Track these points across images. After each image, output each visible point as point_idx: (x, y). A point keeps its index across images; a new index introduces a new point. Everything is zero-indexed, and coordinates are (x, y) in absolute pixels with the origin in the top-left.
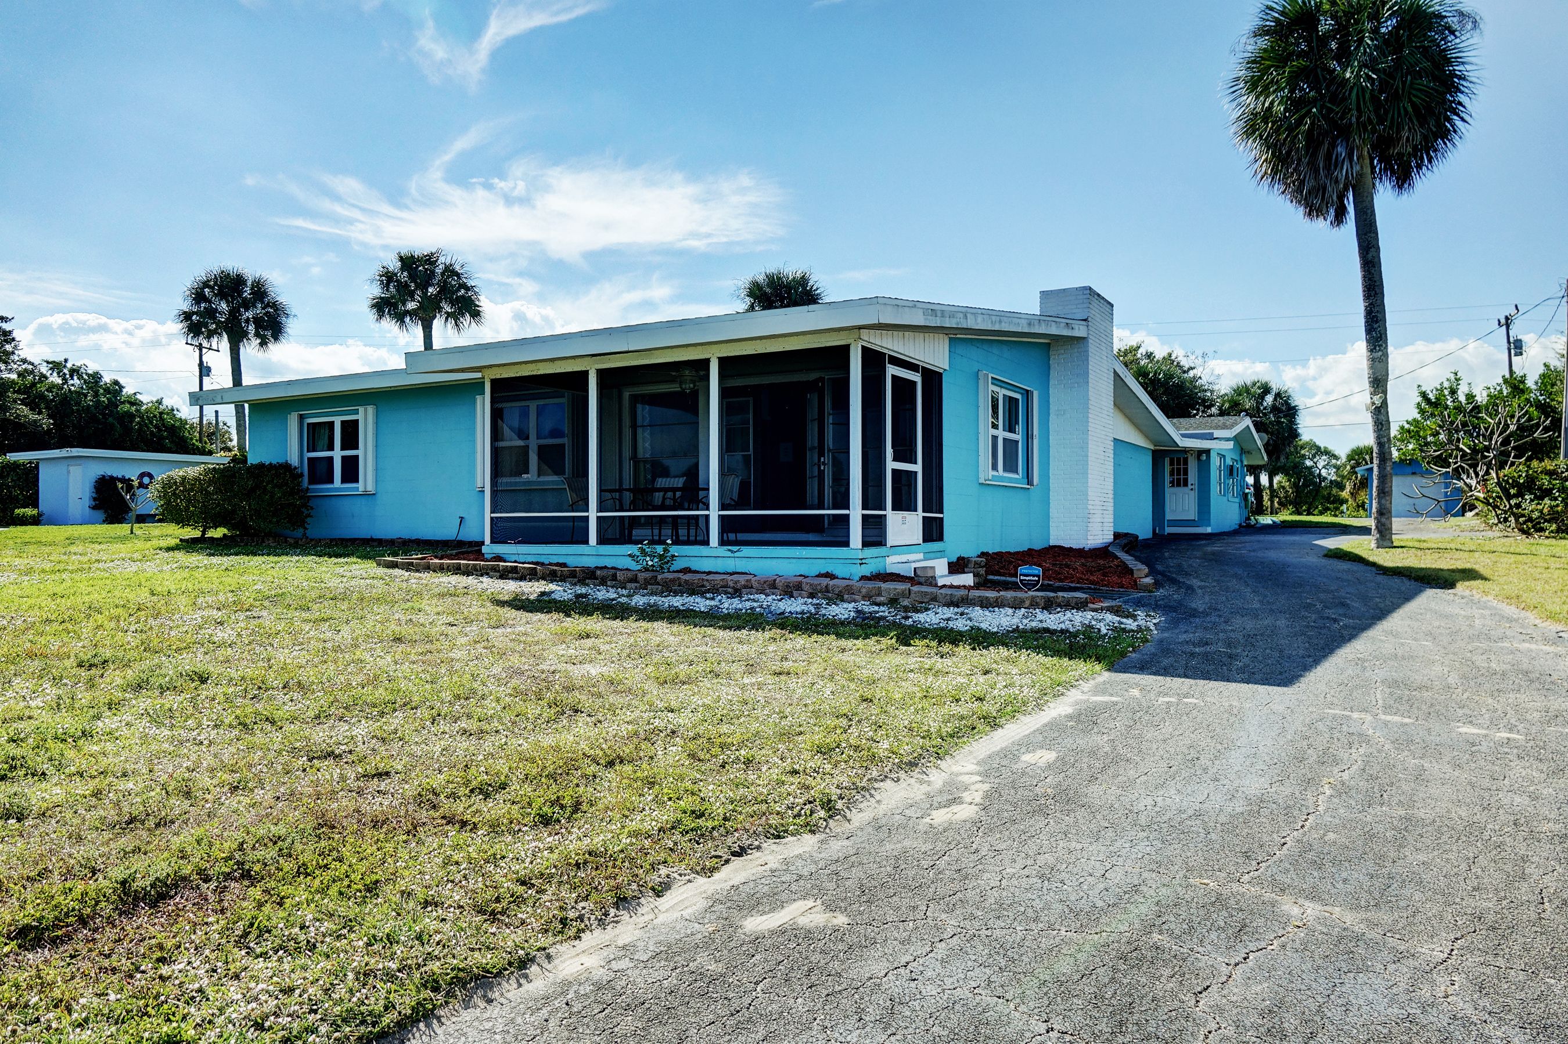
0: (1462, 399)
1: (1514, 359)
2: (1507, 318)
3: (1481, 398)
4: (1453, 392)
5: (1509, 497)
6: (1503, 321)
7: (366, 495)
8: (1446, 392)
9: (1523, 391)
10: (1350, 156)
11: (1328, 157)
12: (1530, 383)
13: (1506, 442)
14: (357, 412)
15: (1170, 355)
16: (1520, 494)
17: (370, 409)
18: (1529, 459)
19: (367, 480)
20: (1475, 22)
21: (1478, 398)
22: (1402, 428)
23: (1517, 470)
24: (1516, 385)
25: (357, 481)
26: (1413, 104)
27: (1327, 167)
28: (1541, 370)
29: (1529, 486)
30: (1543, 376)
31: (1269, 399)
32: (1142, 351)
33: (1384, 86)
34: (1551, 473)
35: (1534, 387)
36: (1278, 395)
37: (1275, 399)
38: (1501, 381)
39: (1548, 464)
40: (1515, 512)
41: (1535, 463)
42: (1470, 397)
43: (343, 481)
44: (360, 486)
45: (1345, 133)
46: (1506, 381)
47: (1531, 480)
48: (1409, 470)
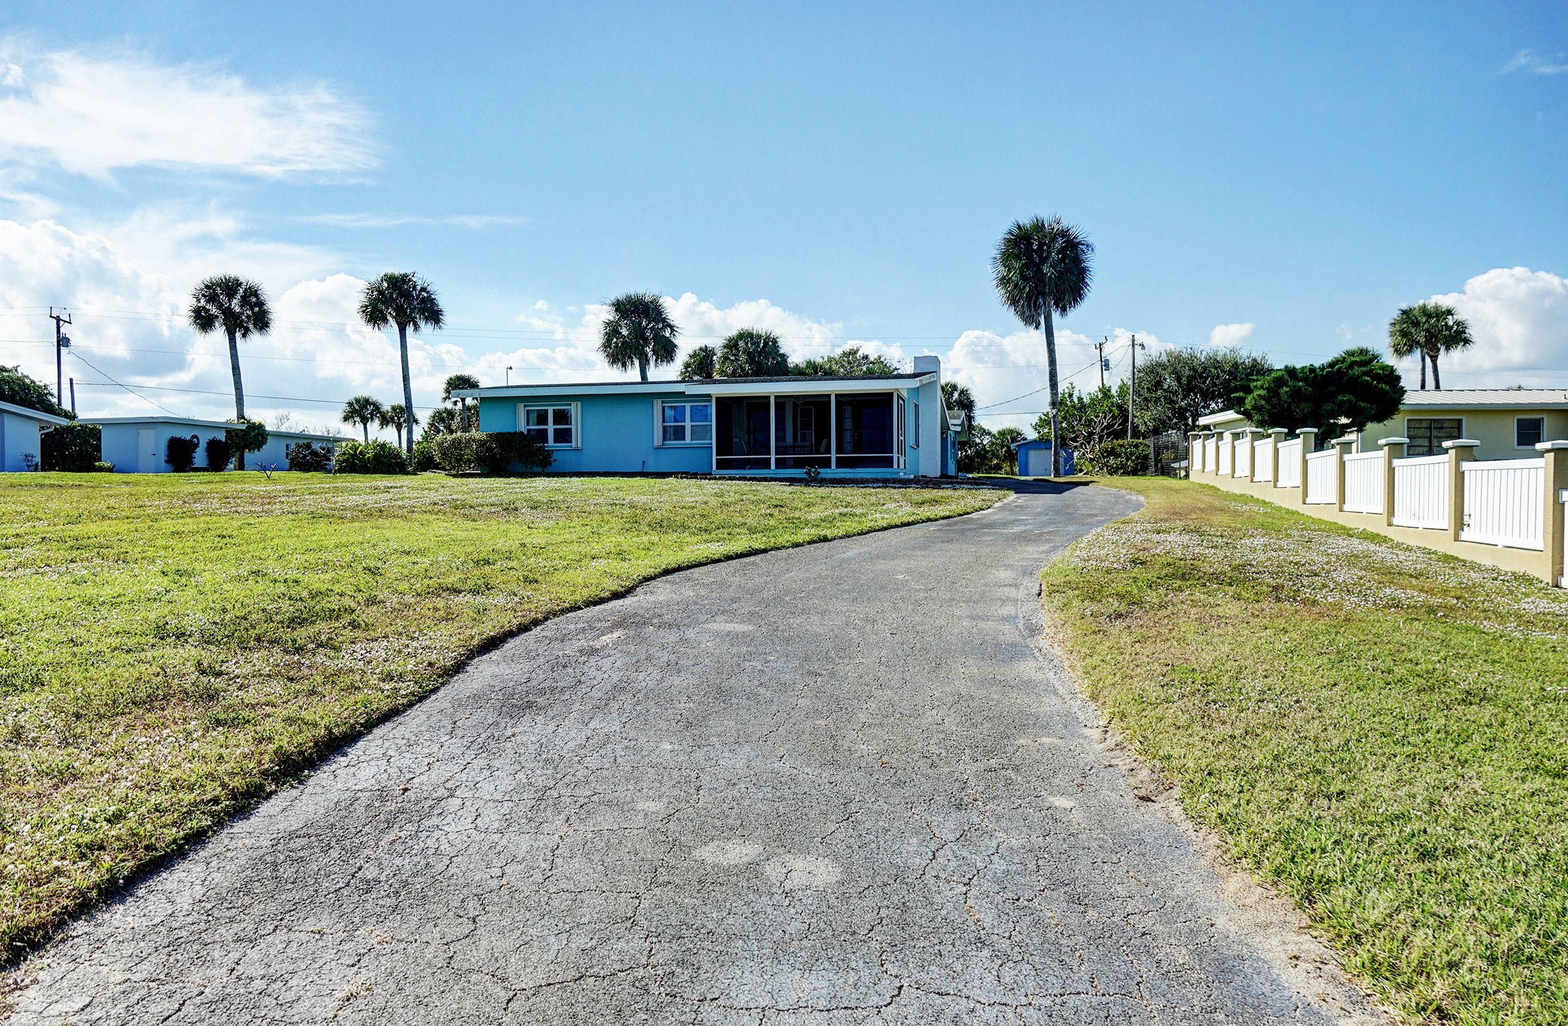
0: (1076, 400)
1: (1104, 372)
2: (1100, 345)
3: (1086, 400)
4: (1071, 396)
5: (1104, 458)
6: (1098, 346)
7: (577, 450)
8: (1066, 396)
9: (1109, 397)
10: (1045, 304)
11: (1035, 303)
12: (1114, 392)
13: (1102, 431)
14: (570, 405)
15: (880, 357)
16: (1108, 456)
17: (579, 404)
18: (1112, 439)
19: (577, 439)
20: (1092, 249)
21: (1085, 400)
22: (1041, 419)
23: (1107, 444)
24: (1106, 392)
25: (571, 442)
26: (1070, 286)
27: (1035, 307)
28: (1120, 383)
29: (1112, 453)
30: (1120, 388)
31: (956, 395)
32: (860, 354)
33: (1059, 278)
34: (1121, 446)
35: (1115, 394)
36: (962, 392)
37: (960, 395)
38: (1097, 389)
39: (1121, 442)
40: (1106, 465)
41: (1115, 441)
42: (1080, 399)
43: (555, 441)
44: (574, 445)
45: (1044, 294)
46: (1100, 390)
47: (1113, 449)
48: (1043, 446)
